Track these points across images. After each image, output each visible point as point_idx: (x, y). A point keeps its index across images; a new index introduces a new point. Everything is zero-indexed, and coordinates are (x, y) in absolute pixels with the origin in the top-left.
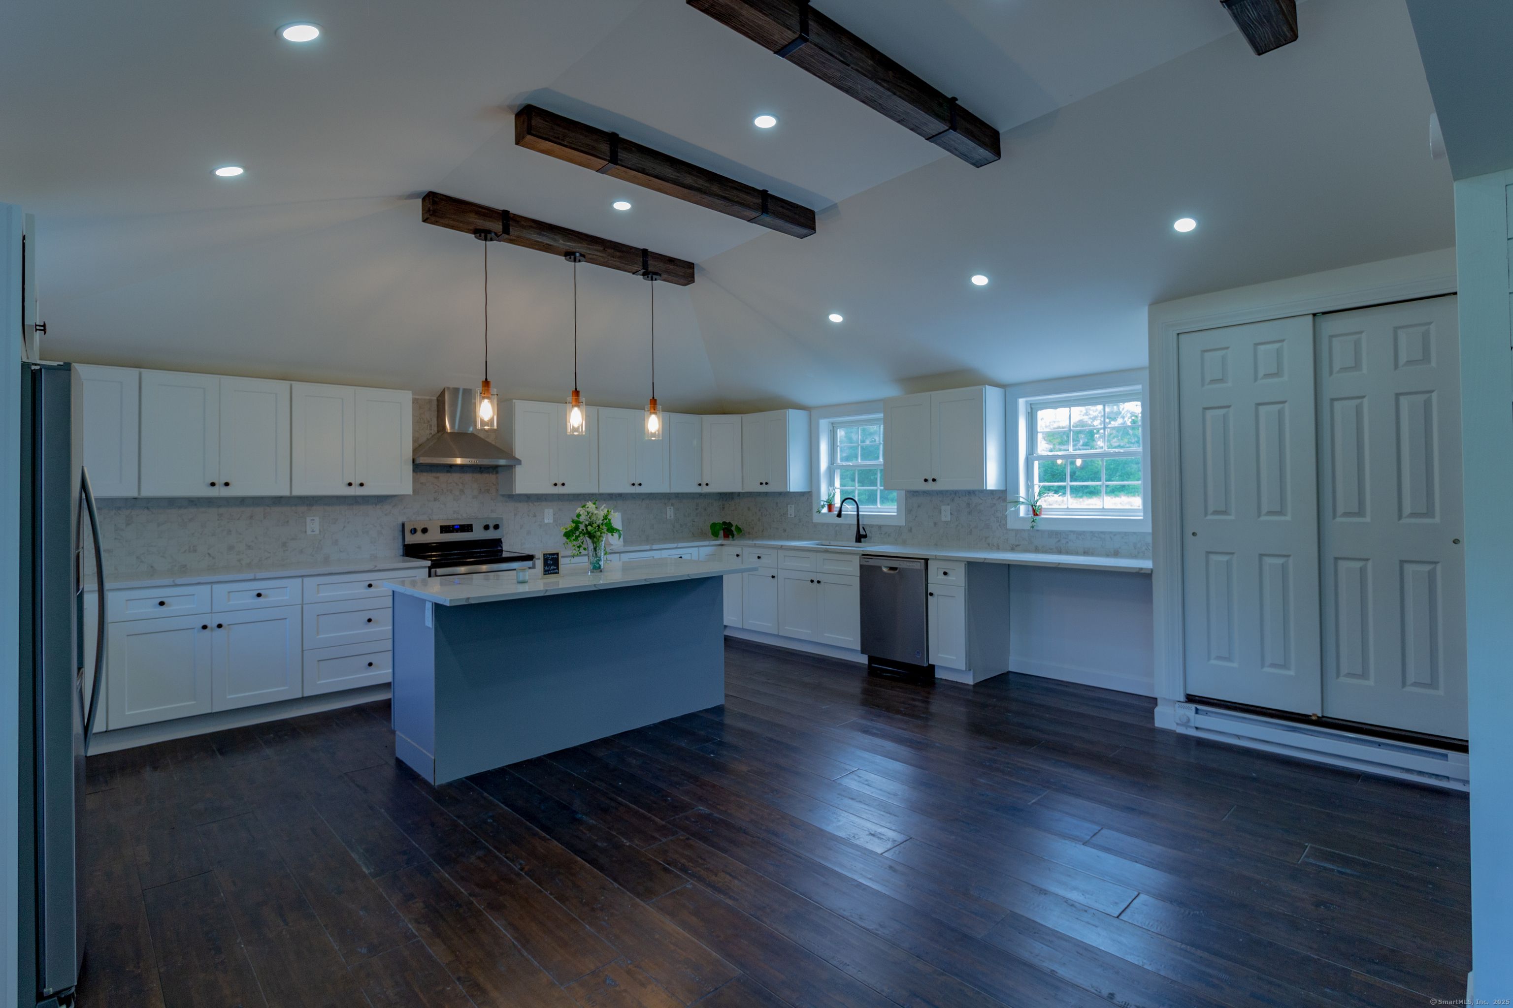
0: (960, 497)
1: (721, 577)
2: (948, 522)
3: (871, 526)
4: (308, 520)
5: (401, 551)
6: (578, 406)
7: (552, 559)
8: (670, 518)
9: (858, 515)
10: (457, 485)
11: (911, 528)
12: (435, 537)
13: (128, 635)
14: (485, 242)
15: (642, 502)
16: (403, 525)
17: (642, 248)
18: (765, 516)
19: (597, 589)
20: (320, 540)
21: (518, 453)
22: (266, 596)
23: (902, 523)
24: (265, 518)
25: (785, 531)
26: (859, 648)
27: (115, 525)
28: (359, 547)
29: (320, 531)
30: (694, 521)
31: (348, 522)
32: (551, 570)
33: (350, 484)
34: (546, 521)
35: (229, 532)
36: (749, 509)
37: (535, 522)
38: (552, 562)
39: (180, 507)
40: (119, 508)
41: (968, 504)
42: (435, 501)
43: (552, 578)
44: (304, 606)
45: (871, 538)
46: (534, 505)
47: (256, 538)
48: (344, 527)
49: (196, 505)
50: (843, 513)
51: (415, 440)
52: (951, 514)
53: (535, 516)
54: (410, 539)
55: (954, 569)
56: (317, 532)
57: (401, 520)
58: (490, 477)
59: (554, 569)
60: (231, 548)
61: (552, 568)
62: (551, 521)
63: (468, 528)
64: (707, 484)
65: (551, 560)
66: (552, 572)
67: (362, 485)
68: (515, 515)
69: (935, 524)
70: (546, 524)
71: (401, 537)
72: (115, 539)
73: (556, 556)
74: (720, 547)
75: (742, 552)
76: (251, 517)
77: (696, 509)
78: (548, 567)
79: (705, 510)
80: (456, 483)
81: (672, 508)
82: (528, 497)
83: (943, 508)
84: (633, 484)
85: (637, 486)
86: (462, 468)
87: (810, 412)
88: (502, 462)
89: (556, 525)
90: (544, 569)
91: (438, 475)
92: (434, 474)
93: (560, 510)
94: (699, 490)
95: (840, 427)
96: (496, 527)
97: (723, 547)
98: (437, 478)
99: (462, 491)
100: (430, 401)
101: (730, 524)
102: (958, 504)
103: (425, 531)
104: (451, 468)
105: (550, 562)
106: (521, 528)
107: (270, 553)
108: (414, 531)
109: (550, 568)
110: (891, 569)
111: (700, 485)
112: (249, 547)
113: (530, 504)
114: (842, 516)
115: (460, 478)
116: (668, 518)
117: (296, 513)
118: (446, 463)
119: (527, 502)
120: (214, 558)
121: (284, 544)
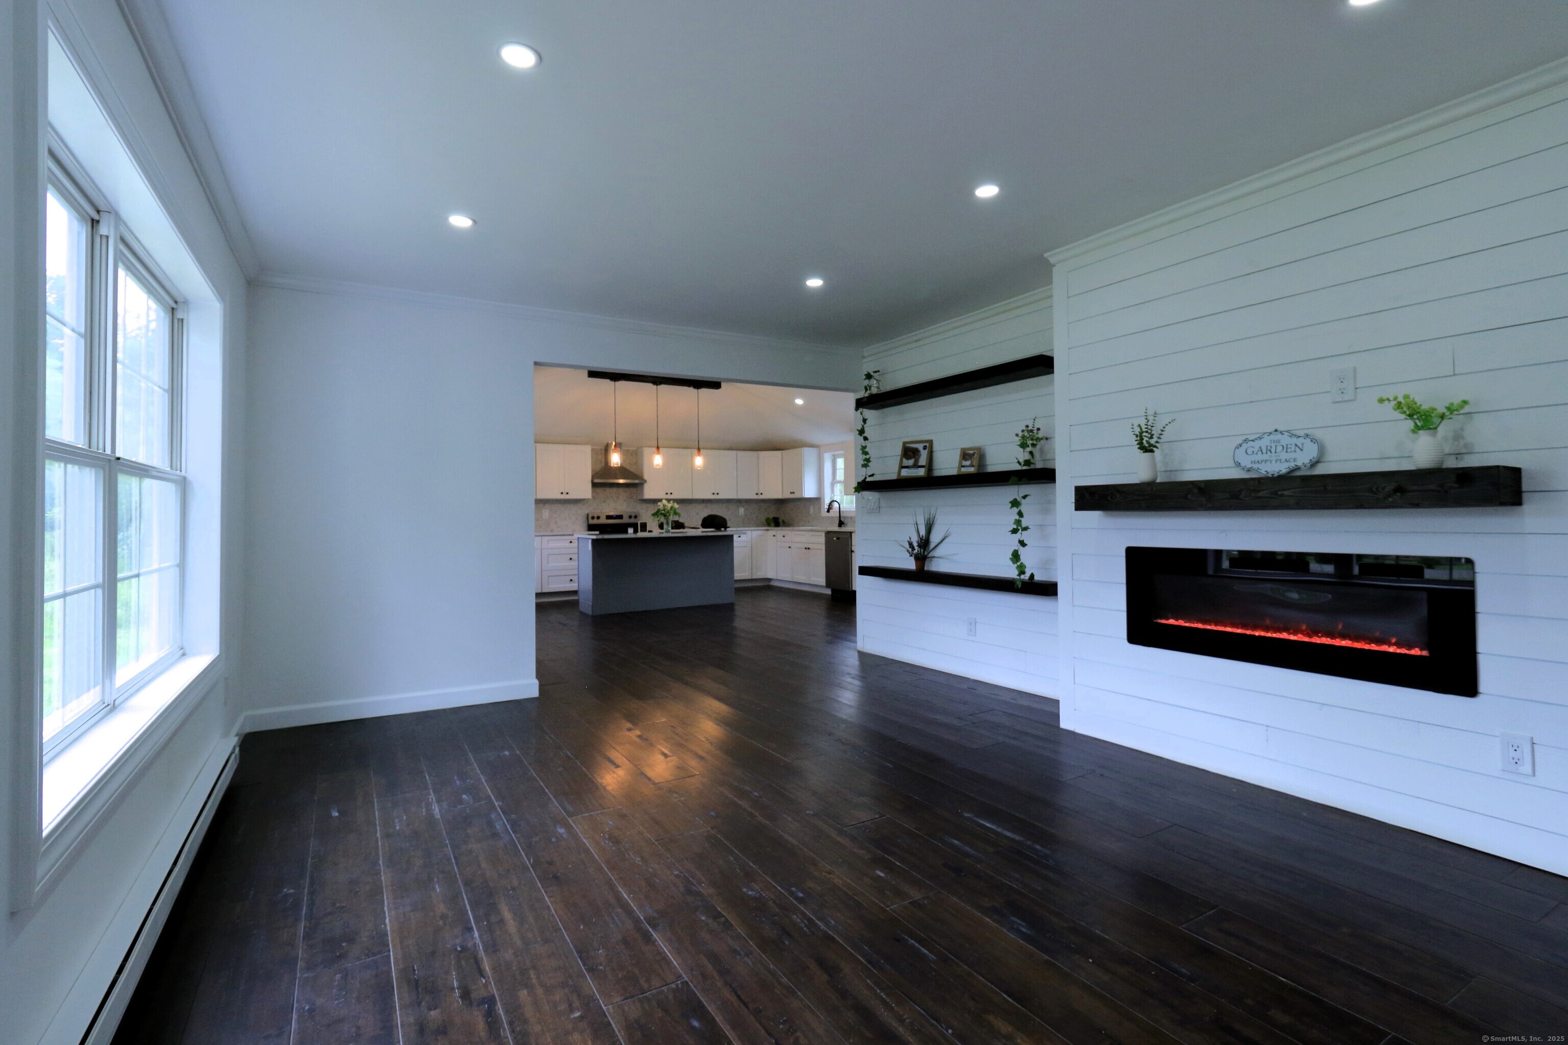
3: (848, 517)
4: (543, 511)
5: (587, 528)
9: (840, 511)
10: (616, 494)
12: (603, 520)
15: (723, 504)
16: (588, 515)
18: (800, 513)
20: (549, 522)
21: (646, 477)
25: (808, 522)
26: (824, 584)
28: (567, 526)
29: (549, 517)
30: (758, 517)
33: (562, 493)
36: (792, 510)
42: (604, 502)
44: (543, 550)
45: (847, 525)
48: (561, 513)
51: (593, 470)
54: (591, 522)
56: (547, 517)
57: (587, 512)
58: (633, 490)
63: (620, 517)
64: (761, 494)
67: (567, 493)
71: (587, 521)
75: (776, 533)
77: (758, 509)
79: (766, 510)
80: (623, 492)
81: (742, 507)
82: (653, 501)
84: (714, 494)
85: (716, 494)
86: (622, 485)
87: (819, 449)
88: (637, 481)
92: (607, 488)
94: (757, 497)
95: (839, 458)
96: (636, 517)
97: (768, 531)
98: (605, 490)
99: (618, 497)
100: (601, 450)
101: (778, 518)
103: (598, 518)
104: (619, 485)
108: (593, 518)
110: (837, 538)
111: (757, 494)
115: (617, 490)
116: (740, 514)
118: (609, 482)
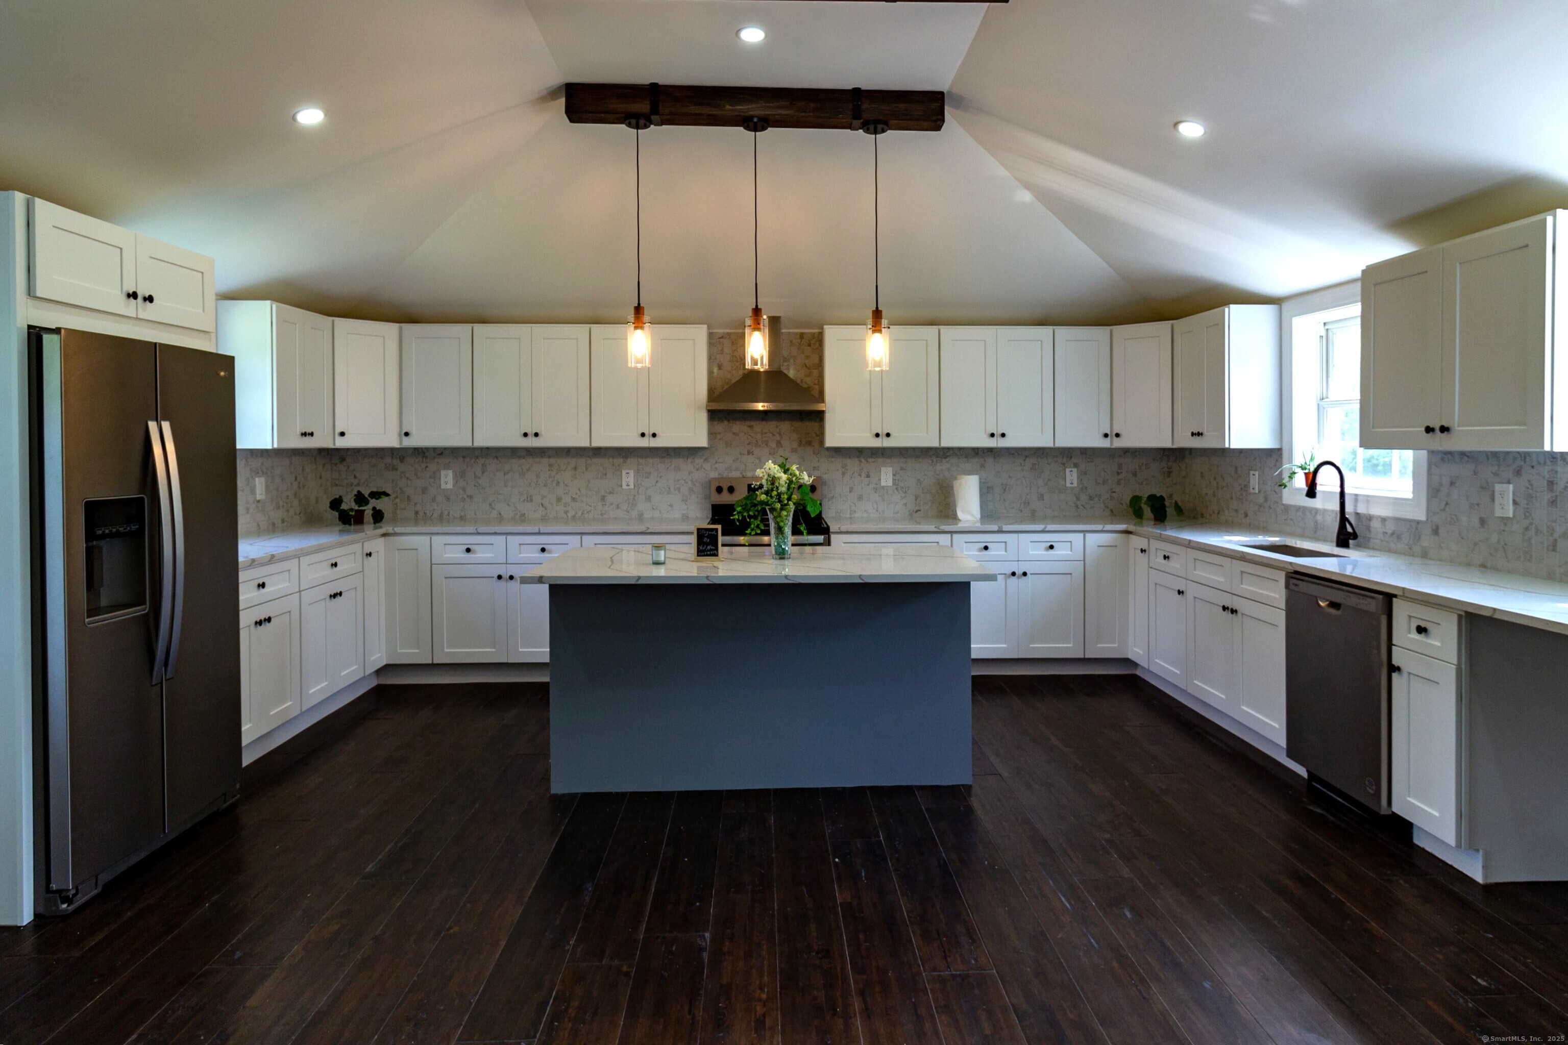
0: (1533, 467)
1: (968, 584)
2: (1508, 518)
3: (1365, 517)
4: (624, 472)
6: (758, 329)
7: (709, 536)
8: (1071, 485)
9: (1342, 494)
10: (774, 435)
11: (1437, 528)
13: (446, 578)
14: (636, 130)
15: (1025, 460)
16: (712, 482)
17: (850, 88)
18: (1222, 489)
19: (711, 583)
20: (635, 496)
21: (831, 396)
22: (550, 552)
23: (1420, 514)
24: (586, 469)
25: (1246, 515)
26: (1284, 746)
27: (475, 473)
28: (671, 506)
29: (634, 486)
30: (1114, 492)
31: (661, 477)
32: (708, 551)
33: (643, 436)
34: (883, 483)
35: (558, 483)
36: (1202, 476)
37: (868, 485)
38: (708, 540)
39: (520, 457)
40: (477, 457)
41: (1551, 484)
42: (748, 454)
43: (707, 562)
46: (867, 461)
47: (579, 490)
48: (657, 482)
49: (532, 455)
50: (1319, 488)
51: (712, 383)
52: (1515, 503)
53: (868, 476)
54: (717, 499)
55: (1439, 624)
56: (632, 486)
57: (712, 476)
58: (813, 426)
59: (711, 550)
60: (559, 499)
61: (709, 547)
62: (890, 483)
64: (1119, 436)
65: (707, 537)
66: (709, 553)
67: (655, 436)
68: (844, 474)
69: (1483, 522)
70: (883, 487)
71: (709, 496)
72: (475, 486)
73: (714, 533)
74: (1123, 535)
75: (1149, 546)
76: (575, 468)
77: (1118, 473)
78: (703, 546)
79: (1135, 474)
80: (772, 433)
81: (1075, 470)
82: (859, 452)
83: (1498, 487)
84: (993, 435)
85: (998, 437)
86: (765, 414)
87: (1281, 305)
88: (806, 406)
89: (897, 489)
90: (698, 548)
91: (752, 423)
92: (748, 423)
93: (902, 469)
94: (1105, 443)
95: (1339, 330)
97: (1131, 536)
98: (751, 427)
99: (779, 443)
102: (1529, 481)
103: (731, 490)
105: (705, 540)
106: (850, 492)
107: (591, 506)
108: (720, 490)
109: (707, 547)
110: (1334, 605)
111: (1105, 435)
112: (574, 499)
113: (863, 460)
114: (1318, 495)
115: (777, 427)
116: (1068, 485)
117: (613, 465)
118: (747, 409)
119: (858, 457)
120: (546, 509)
121: (603, 498)
